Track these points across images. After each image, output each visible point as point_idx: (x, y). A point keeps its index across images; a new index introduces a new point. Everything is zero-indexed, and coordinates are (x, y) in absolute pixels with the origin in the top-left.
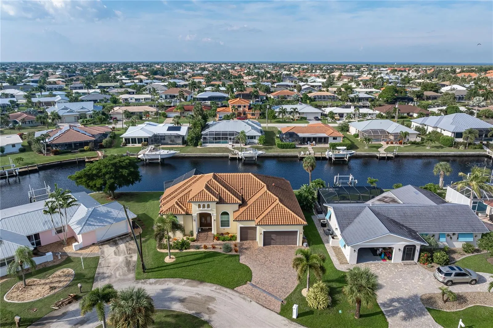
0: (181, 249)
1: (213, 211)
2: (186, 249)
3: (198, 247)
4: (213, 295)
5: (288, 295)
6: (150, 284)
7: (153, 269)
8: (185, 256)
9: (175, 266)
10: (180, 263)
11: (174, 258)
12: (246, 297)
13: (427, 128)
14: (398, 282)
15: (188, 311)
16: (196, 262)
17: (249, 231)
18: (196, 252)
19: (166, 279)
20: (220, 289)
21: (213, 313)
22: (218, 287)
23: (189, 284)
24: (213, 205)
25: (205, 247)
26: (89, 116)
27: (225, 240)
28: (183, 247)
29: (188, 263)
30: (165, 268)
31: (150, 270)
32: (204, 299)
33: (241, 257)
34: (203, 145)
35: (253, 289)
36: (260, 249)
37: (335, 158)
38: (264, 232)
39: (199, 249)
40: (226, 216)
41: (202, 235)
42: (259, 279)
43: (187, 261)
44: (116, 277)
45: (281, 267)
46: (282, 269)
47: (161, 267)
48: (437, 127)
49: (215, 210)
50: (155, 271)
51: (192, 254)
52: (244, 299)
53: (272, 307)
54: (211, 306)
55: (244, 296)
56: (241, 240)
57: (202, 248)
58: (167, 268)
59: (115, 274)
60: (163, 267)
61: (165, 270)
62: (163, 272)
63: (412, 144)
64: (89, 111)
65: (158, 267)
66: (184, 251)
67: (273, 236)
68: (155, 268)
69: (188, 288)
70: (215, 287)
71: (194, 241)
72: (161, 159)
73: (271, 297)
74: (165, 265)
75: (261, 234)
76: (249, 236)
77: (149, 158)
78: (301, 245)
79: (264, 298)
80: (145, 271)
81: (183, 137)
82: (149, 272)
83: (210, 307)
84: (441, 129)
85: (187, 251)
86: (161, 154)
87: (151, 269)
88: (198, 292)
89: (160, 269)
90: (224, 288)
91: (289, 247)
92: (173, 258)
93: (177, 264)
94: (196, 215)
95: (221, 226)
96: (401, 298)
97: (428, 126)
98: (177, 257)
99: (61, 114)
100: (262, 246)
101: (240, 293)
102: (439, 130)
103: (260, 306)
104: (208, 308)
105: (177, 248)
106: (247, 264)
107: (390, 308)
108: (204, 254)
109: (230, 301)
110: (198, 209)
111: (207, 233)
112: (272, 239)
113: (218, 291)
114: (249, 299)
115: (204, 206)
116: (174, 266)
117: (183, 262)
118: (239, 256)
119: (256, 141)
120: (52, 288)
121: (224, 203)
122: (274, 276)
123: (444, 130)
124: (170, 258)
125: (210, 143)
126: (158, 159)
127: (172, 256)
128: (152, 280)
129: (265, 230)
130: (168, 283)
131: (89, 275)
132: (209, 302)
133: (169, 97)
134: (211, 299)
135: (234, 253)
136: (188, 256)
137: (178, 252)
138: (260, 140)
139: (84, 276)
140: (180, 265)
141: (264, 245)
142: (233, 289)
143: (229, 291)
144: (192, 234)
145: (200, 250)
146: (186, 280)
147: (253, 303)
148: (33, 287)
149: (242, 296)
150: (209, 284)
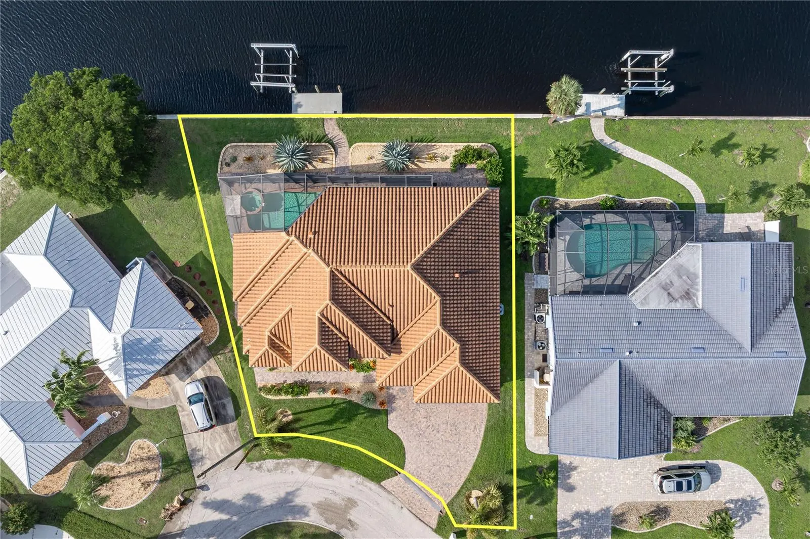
4: (354, 495)
5: (450, 499)
6: (269, 471)
12: (396, 501)
14: (600, 479)
15: (326, 524)
19: (288, 460)
20: (362, 484)
21: (356, 529)
22: (360, 479)
23: (321, 470)
32: (343, 503)
33: (391, 417)
35: (406, 485)
39: (323, 392)
42: (414, 467)
45: (447, 441)
52: (393, 503)
53: (426, 520)
54: (353, 515)
55: (393, 497)
57: (328, 390)
59: (215, 449)
69: (319, 480)
70: (355, 479)
79: (418, 504)
83: (352, 518)
88: (335, 490)
90: (368, 480)
92: (287, 416)
96: (587, 513)
101: (389, 492)
103: (412, 516)
104: (350, 520)
106: (398, 432)
107: (567, 529)
109: (376, 508)
113: (360, 487)
114: (400, 504)
118: (386, 413)
122: (435, 461)
128: (269, 462)
130: (291, 468)
132: (351, 508)
134: (351, 503)
135: (378, 406)
142: (379, 483)
143: (372, 485)
145: (326, 395)
146: (316, 463)
147: (405, 510)
148: (118, 480)
149: (391, 497)
150: (347, 472)
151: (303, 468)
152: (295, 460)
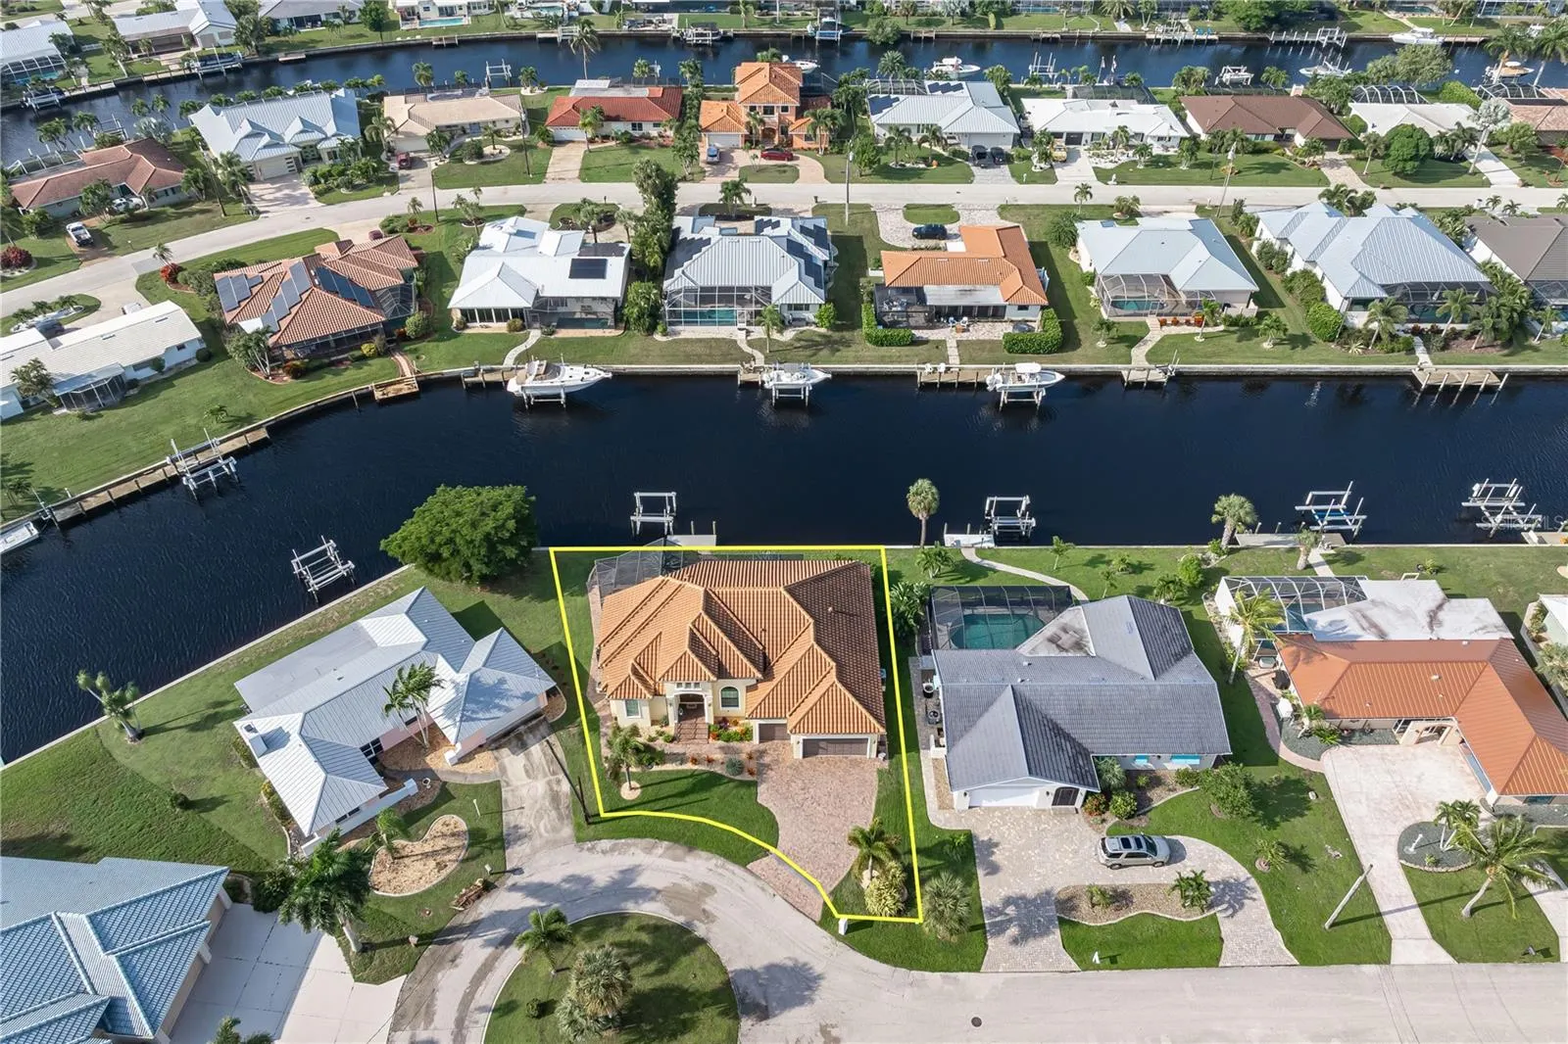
0: (650, 764)
1: (706, 690)
2: (657, 763)
3: (681, 758)
4: (712, 880)
5: (837, 883)
6: (604, 852)
8: (656, 783)
10: (649, 801)
11: (637, 788)
12: (766, 887)
14: (1029, 857)
15: (671, 915)
16: (679, 801)
18: (678, 771)
19: (629, 841)
20: (723, 867)
21: (713, 922)
22: (721, 861)
23: (670, 852)
25: (694, 758)
27: (731, 741)
28: (649, 760)
29: (664, 801)
32: (696, 889)
33: (761, 789)
34: (669, 328)
35: (780, 867)
36: (796, 767)
38: (806, 739)
39: (682, 763)
40: (732, 693)
41: (687, 725)
42: (790, 844)
43: (663, 798)
44: (541, 836)
45: (831, 815)
46: (832, 820)
49: (710, 687)
51: (669, 778)
52: (763, 889)
53: (808, 910)
54: (709, 905)
55: (763, 882)
56: (762, 739)
57: (687, 761)
59: (538, 827)
62: (622, 822)
63: (1230, 325)
64: (328, 138)
66: (655, 768)
67: (821, 746)
69: (667, 863)
70: (714, 861)
71: (673, 740)
73: (807, 887)
76: (776, 734)
78: (874, 755)
79: (797, 889)
80: (590, 820)
81: (616, 305)
82: (596, 824)
83: (707, 907)
85: (660, 768)
86: (567, 384)
88: (687, 874)
90: (730, 863)
91: (851, 761)
92: (635, 788)
93: (644, 801)
94: (673, 697)
95: (722, 708)
96: (1023, 898)
98: (645, 785)
100: (802, 755)
101: (758, 877)
103: (788, 907)
104: (704, 911)
106: (769, 805)
107: (998, 919)
108: (693, 778)
110: (676, 688)
111: (694, 719)
112: (820, 749)
113: (720, 871)
114: (771, 891)
115: (688, 685)
117: (656, 800)
118: (755, 784)
119: (810, 316)
120: (440, 866)
121: (726, 678)
122: (815, 838)
124: (631, 789)
127: (633, 785)
128: (605, 844)
130: (633, 850)
131: (492, 834)
132: (707, 896)
134: (707, 890)
135: (746, 777)
136: (664, 783)
138: (820, 317)
139: (485, 836)
141: (804, 757)
142: (744, 866)
143: (738, 870)
144: (665, 722)
145: (684, 767)
146: (665, 843)
147: (778, 898)
148: (406, 861)
149: (760, 883)
150: (704, 854)
151: (648, 850)
152: (638, 841)
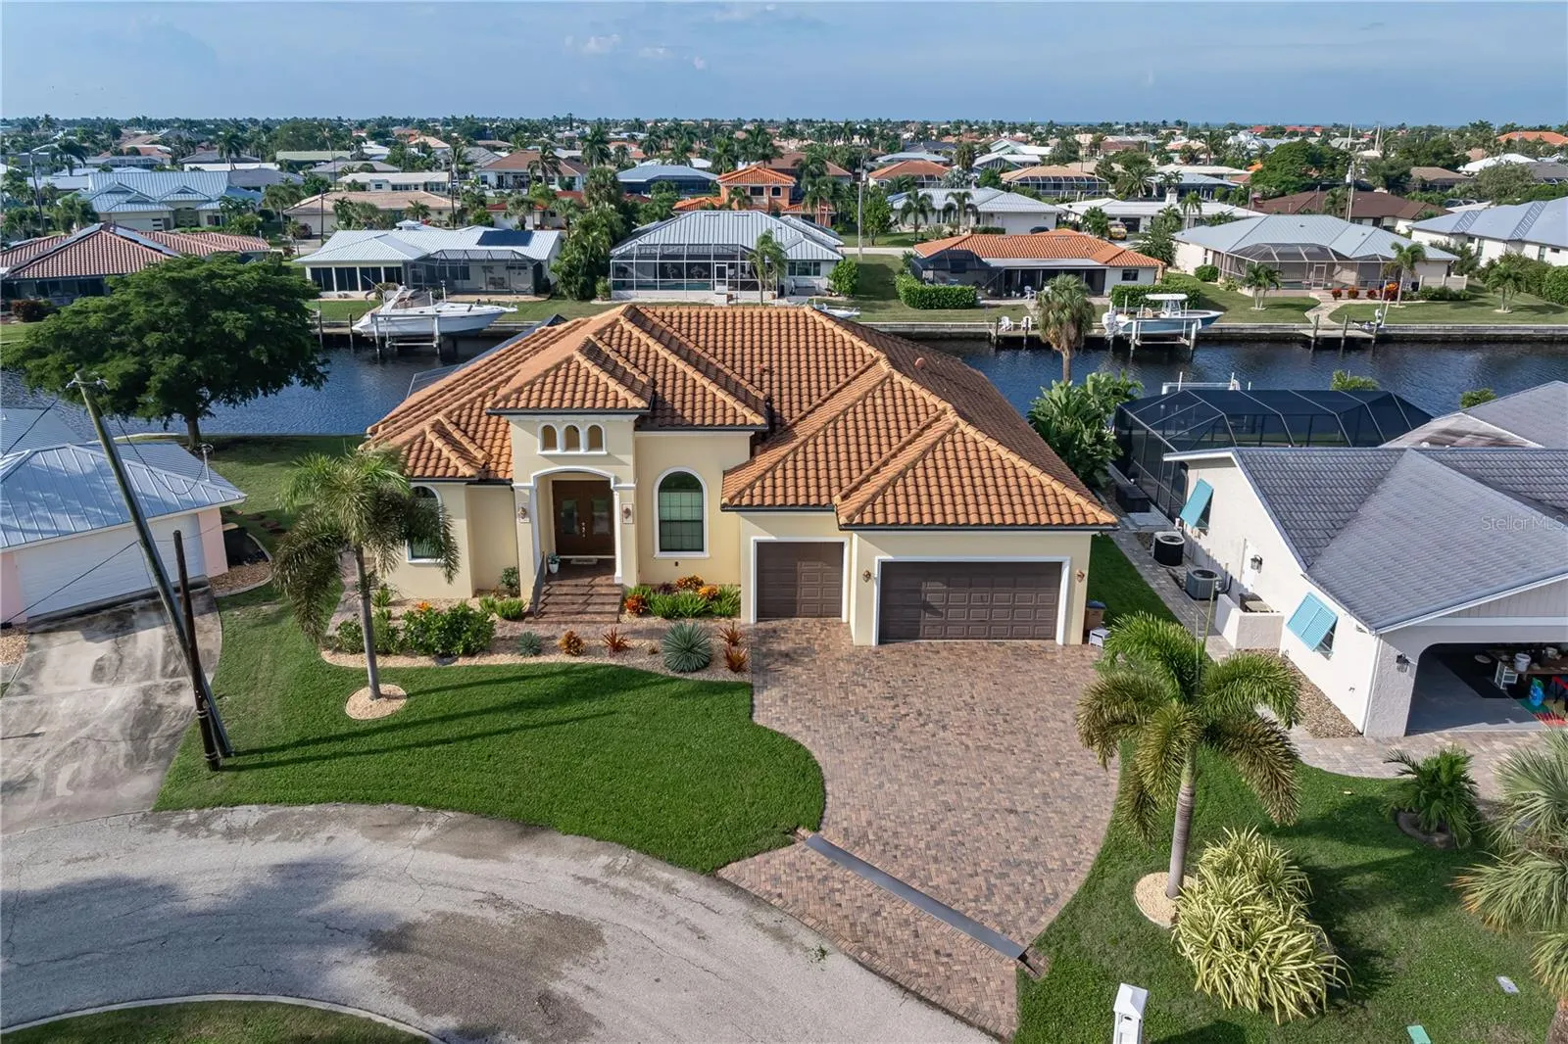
0: (447, 655)
1: (622, 463)
2: (469, 652)
3: (535, 647)
4: (590, 906)
5: (1051, 915)
6: (231, 834)
7: (270, 750)
8: (455, 688)
9: (395, 738)
10: (425, 722)
11: (396, 697)
12: (790, 926)
13: (1480, 248)
15: (411, 1013)
16: (518, 719)
17: (804, 567)
18: (523, 667)
19: (330, 809)
20: (631, 872)
22: (625, 859)
23: (460, 836)
24: (619, 432)
25: (574, 645)
26: (209, 217)
27: (681, 616)
28: (453, 644)
29: (469, 722)
30: (338, 747)
31: (256, 759)
33: (764, 697)
34: (614, 293)
35: (837, 873)
36: (859, 659)
37: (1144, 337)
38: (885, 565)
39: (537, 653)
40: (686, 498)
41: (565, 590)
42: (865, 816)
43: (468, 715)
44: (47, 794)
45: (987, 748)
46: (989, 759)
47: (316, 742)
48: (1522, 242)
49: (629, 459)
50: (280, 763)
51: (497, 676)
52: (779, 935)
53: (961, 996)
54: (570, 981)
55: (778, 916)
56: (762, 614)
57: (555, 650)
58: (350, 746)
59: (52, 776)
60: (329, 740)
61: (335, 755)
62: (325, 766)
63: (1433, 298)
64: (209, 201)
65: (302, 743)
66: (462, 662)
67: (933, 591)
68: (283, 748)
69: (445, 863)
70: (604, 859)
71: (518, 616)
72: (442, 334)
73: (947, 928)
74: (344, 730)
75: (868, 576)
76: (803, 593)
77: (395, 330)
78: (1076, 638)
79: (905, 934)
80: (219, 762)
81: (538, 267)
82: (241, 769)
83: (558, 987)
84: (1542, 246)
85: (475, 661)
86: (442, 315)
87: (261, 751)
88: (499, 889)
89: (311, 751)
90: (658, 864)
91: (1015, 649)
92: (390, 698)
93: (407, 726)
94: (532, 484)
95: (661, 550)
97: (1482, 238)
98: (420, 692)
99: (101, 206)
100: (873, 641)
101: (756, 900)
102: (1531, 252)
103: (881, 988)
104: (546, 999)
105: (428, 650)
106: (793, 730)
108: (562, 679)
109: (691, 952)
110: (539, 452)
111: (588, 580)
112: (928, 607)
113: (622, 883)
114: (811, 941)
115: (572, 441)
116: (389, 735)
117: (443, 719)
118: (749, 688)
119: (822, 282)
121: (674, 427)
122: (950, 798)
123: (1556, 250)
124: (377, 695)
125: (642, 286)
126: (429, 337)
127: (384, 688)
128: (247, 815)
129: (889, 558)
130: (332, 829)
132: (562, 952)
133: (511, 181)
135: (722, 674)
136: (475, 690)
137: (427, 669)
138: (837, 278)
140: (422, 734)
141: (883, 638)
142: (710, 871)
143: (686, 882)
144: (511, 585)
145: (543, 659)
146: (443, 818)
147: (837, 963)
149: (763, 917)
150: (572, 843)
151: (383, 831)
152: (361, 809)
